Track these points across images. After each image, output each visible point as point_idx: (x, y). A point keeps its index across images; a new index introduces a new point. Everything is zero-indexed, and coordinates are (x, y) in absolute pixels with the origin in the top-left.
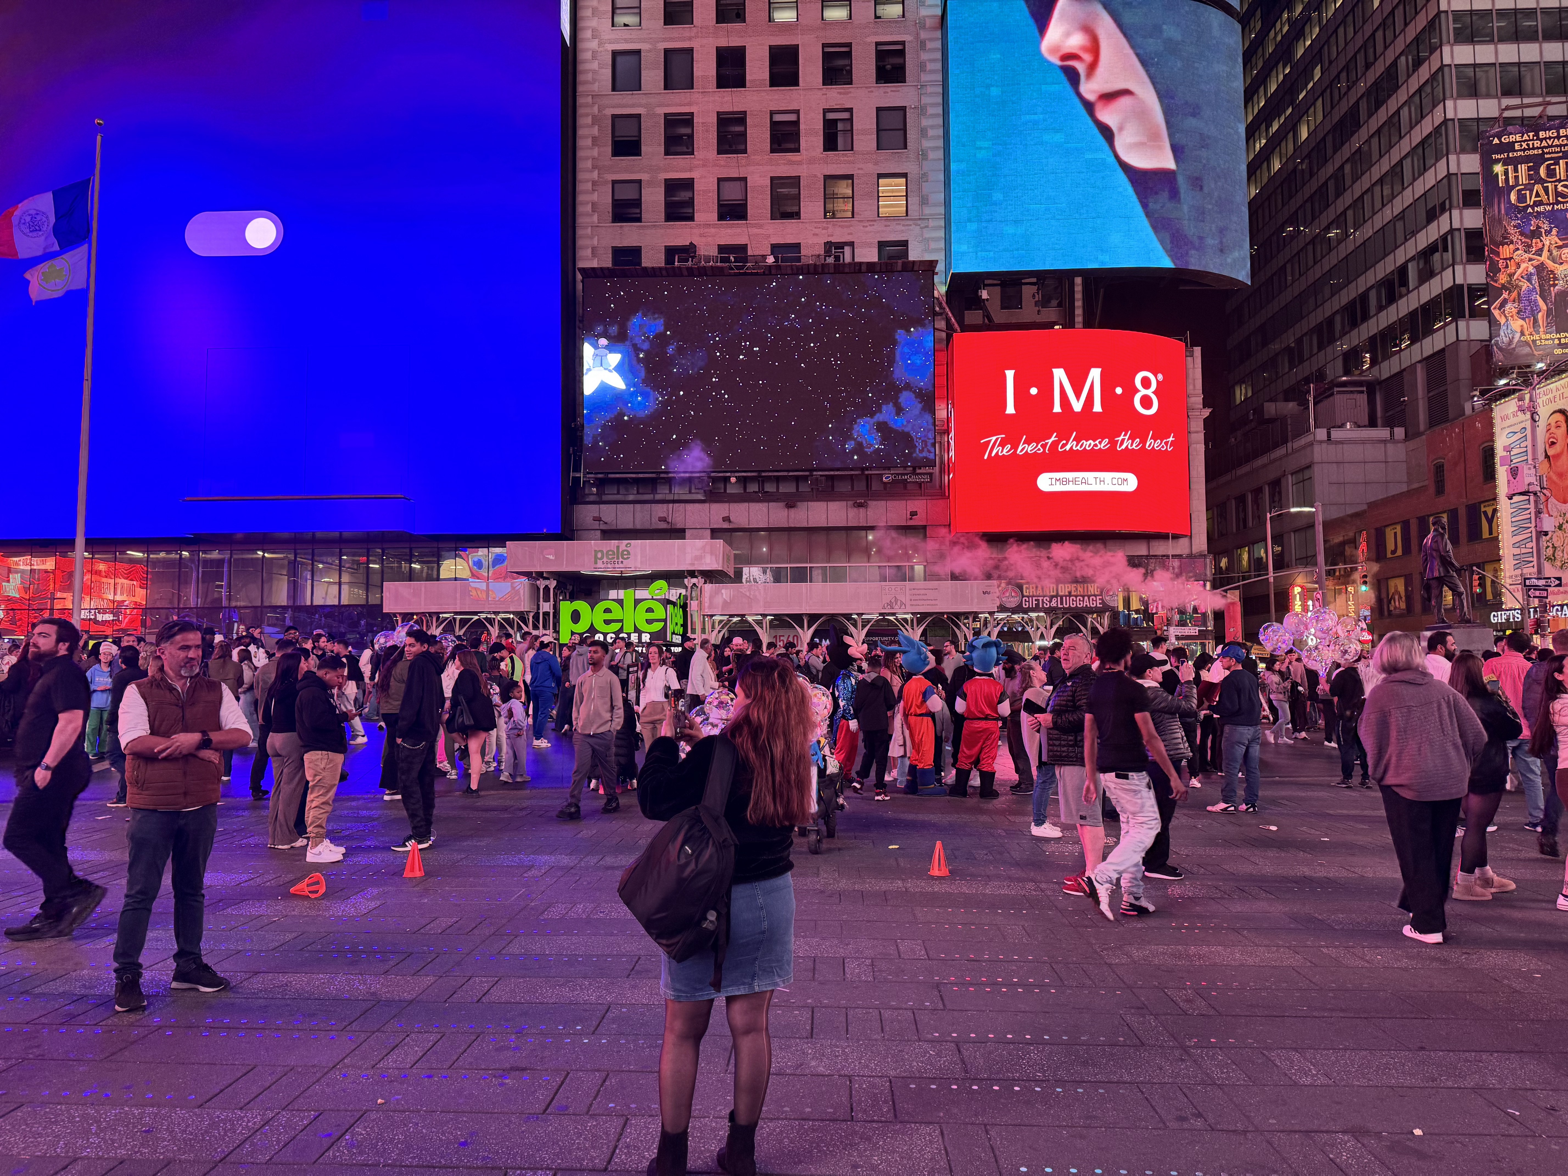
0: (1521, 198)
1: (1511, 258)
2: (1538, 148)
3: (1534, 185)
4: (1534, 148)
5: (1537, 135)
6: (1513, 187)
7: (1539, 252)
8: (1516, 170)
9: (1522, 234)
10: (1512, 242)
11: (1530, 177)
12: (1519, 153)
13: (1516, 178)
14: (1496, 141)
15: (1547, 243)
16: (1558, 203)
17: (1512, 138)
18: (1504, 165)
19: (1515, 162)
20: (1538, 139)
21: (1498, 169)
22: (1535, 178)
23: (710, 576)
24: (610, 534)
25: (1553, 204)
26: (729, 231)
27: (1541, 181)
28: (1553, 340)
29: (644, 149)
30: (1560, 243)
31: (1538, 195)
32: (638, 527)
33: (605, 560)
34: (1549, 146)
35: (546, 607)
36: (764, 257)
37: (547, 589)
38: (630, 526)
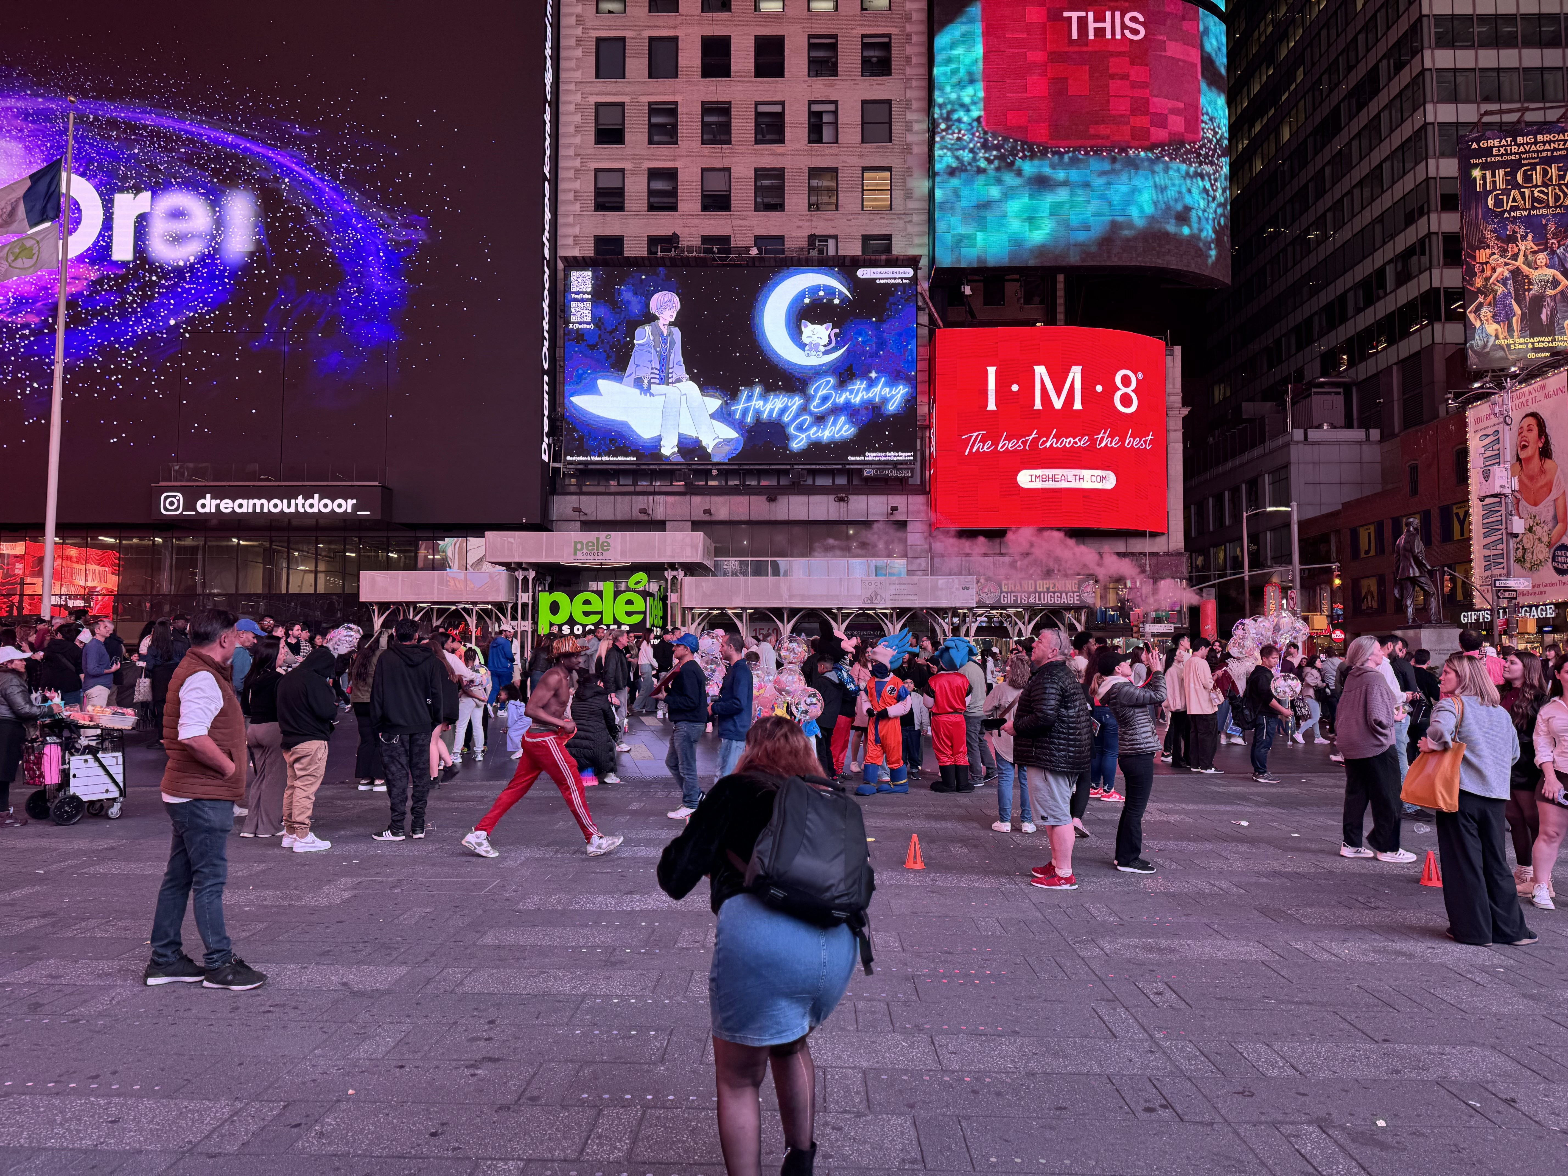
0: (1498, 203)
1: (1487, 263)
2: (1515, 154)
3: (1511, 190)
4: (1511, 154)
5: (1515, 140)
6: (1491, 192)
7: (1515, 257)
8: (1494, 176)
9: (1498, 238)
10: (1488, 246)
11: (1507, 182)
12: (1497, 158)
13: (1494, 182)
14: (1475, 146)
15: (1523, 248)
16: (1534, 208)
17: (1490, 143)
18: (1481, 170)
19: (1492, 167)
20: (1516, 144)
21: (1476, 173)
22: (1512, 183)
23: (691, 569)
24: (589, 525)
25: (1529, 209)
26: (712, 221)
27: (1518, 186)
28: (1527, 344)
29: (627, 137)
30: (1536, 248)
31: (1514, 200)
32: (619, 518)
33: (585, 551)
34: (1526, 152)
35: (525, 598)
36: (748, 249)
37: (525, 580)
38: (610, 517)
